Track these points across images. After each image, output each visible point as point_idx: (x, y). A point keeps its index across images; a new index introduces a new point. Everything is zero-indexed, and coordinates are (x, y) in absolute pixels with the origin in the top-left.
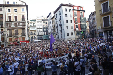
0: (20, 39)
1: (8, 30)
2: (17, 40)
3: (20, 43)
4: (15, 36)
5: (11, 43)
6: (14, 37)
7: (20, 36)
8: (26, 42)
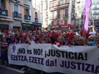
0: (62, 22)
1: (51, 11)
2: (59, 24)
3: (61, 27)
4: (57, 18)
5: (53, 27)
6: (56, 20)
7: (62, 18)
8: (68, 26)
